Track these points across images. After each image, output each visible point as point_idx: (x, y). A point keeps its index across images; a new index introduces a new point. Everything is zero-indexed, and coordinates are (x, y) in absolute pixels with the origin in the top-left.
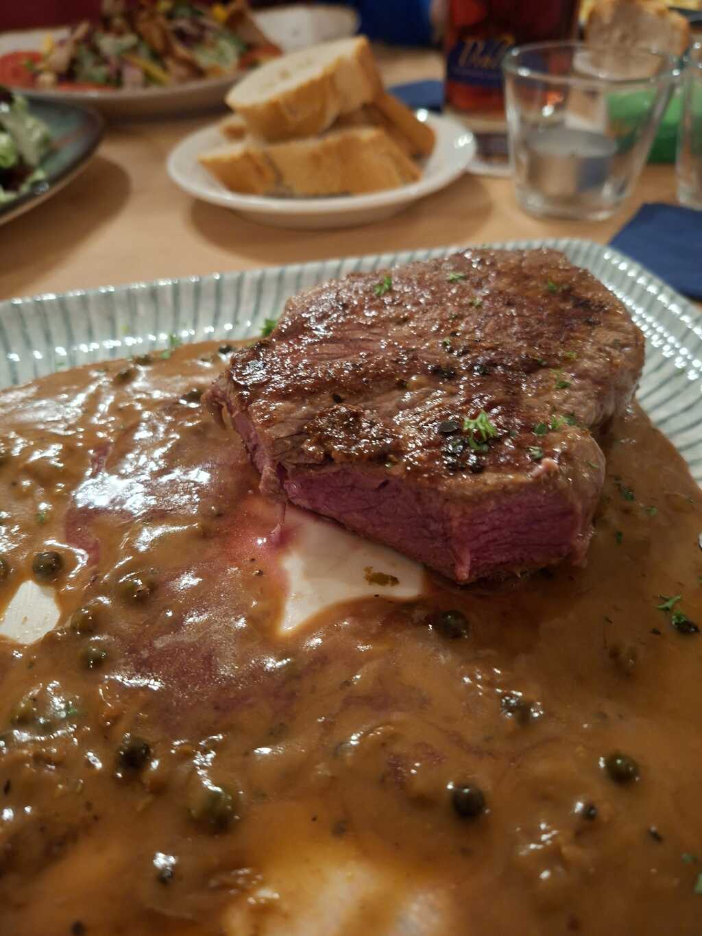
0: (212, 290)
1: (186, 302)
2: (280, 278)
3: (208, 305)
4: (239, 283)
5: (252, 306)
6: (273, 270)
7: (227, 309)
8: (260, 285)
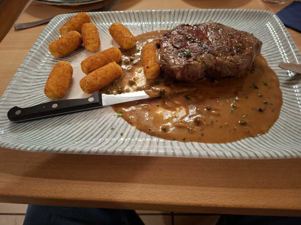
0: (182, 13)
1: (176, 15)
2: (197, 12)
3: (181, 16)
4: (188, 12)
5: (190, 18)
6: (196, 10)
7: (185, 18)
8: (193, 13)
